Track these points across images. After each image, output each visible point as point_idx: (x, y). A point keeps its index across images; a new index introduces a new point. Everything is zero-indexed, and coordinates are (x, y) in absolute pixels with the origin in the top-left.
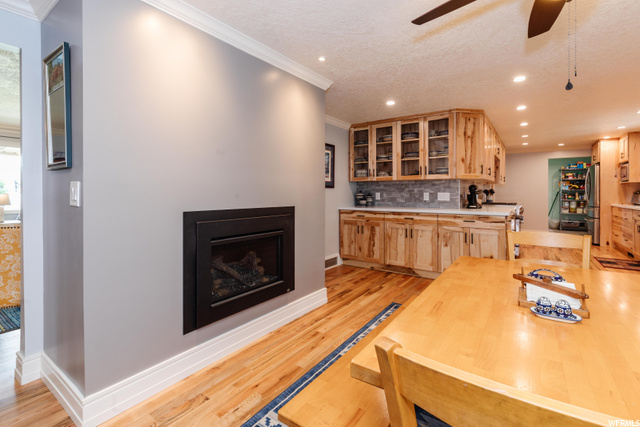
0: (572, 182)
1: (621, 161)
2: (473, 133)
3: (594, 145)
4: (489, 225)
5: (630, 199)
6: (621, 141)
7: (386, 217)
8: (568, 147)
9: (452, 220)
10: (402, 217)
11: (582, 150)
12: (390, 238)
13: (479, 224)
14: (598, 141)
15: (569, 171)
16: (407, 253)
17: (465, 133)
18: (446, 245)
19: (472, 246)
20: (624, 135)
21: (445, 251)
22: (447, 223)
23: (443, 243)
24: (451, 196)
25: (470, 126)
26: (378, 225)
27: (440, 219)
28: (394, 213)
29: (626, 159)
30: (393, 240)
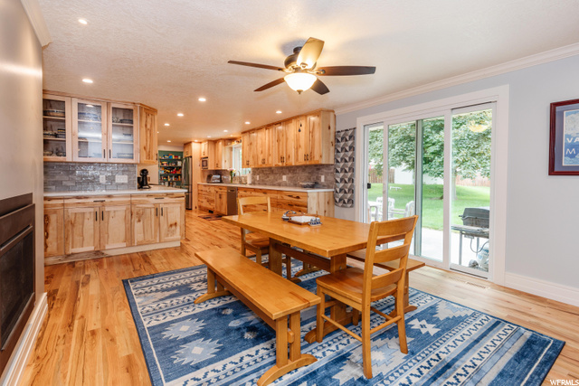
0: (165, 168)
1: (203, 156)
2: (151, 126)
3: (187, 144)
4: (173, 200)
5: (206, 180)
6: (203, 144)
7: (66, 201)
8: (173, 144)
9: (146, 199)
10: (91, 200)
11: (178, 147)
12: (73, 225)
13: (167, 199)
14: (191, 142)
15: (164, 160)
16: (97, 235)
17: (146, 126)
18: (139, 221)
19: (162, 218)
20: (205, 141)
21: (138, 226)
22: (140, 202)
23: (137, 219)
24: (129, 178)
25: (149, 120)
26: (55, 212)
27: (133, 199)
28: (78, 198)
29: (206, 155)
30: (78, 227)
